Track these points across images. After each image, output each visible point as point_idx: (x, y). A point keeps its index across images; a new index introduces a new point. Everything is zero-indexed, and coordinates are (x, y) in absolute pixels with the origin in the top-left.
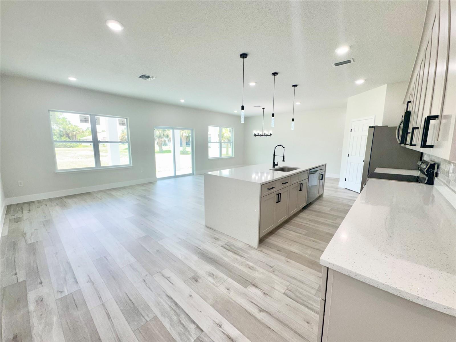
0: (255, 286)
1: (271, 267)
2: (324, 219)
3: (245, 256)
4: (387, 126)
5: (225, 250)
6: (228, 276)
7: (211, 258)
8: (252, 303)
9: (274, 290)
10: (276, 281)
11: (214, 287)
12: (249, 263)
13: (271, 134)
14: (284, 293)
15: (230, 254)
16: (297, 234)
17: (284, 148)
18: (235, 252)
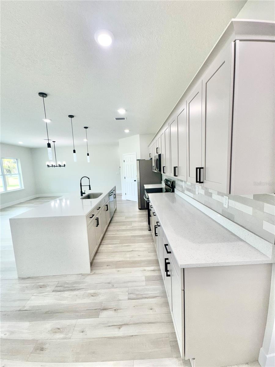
0: (105, 309)
1: (109, 283)
2: (125, 226)
3: (83, 287)
4: (145, 160)
5: (59, 293)
6: (75, 319)
7: (46, 313)
8: (110, 327)
9: (120, 301)
10: (118, 293)
11: (68, 340)
12: (89, 291)
13: (65, 165)
14: (129, 299)
15: (66, 294)
16: (114, 245)
17: (89, 178)
18: (71, 288)
